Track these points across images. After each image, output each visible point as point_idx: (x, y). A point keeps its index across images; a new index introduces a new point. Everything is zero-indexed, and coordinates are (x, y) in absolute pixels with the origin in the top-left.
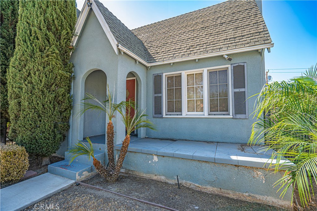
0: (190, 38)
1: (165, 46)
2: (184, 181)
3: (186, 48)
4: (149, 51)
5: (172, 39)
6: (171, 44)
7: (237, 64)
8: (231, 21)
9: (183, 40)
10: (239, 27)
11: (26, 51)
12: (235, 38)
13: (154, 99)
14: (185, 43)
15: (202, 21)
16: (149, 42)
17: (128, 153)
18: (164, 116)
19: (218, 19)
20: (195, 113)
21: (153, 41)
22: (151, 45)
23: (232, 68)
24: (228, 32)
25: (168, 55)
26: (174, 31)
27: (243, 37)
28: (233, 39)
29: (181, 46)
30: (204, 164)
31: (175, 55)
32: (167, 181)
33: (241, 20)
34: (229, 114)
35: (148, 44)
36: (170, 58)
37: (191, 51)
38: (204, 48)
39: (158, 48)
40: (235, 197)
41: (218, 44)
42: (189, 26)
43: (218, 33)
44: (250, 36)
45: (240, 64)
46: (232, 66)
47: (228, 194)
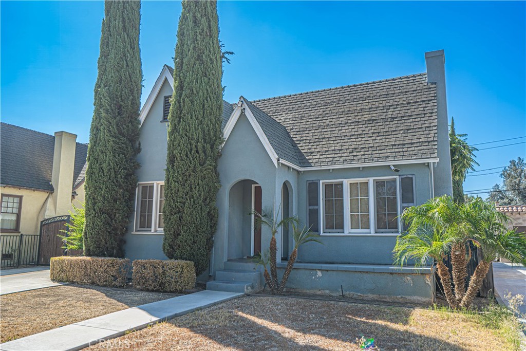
0: (353, 135)
1: (321, 143)
2: (348, 292)
3: (348, 151)
4: (300, 148)
5: (329, 133)
6: (328, 141)
7: (405, 176)
8: (403, 117)
9: (345, 136)
10: (411, 129)
11: (190, 167)
12: (404, 145)
13: (308, 213)
14: (347, 142)
15: (370, 108)
16: (297, 132)
17: (292, 271)
18: (322, 233)
19: (389, 109)
20: (360, 230)
21: (303, 131)
22: (301, 137)
23: (400, 180)
24: (397, 134)
25: (326, 158)
26: (332, 117)
27: (412, 146)
28: (402, 147)
29: (342, 146)
30: (365, 275)
31: (335, 159)
32: (331, 294)
33: (414, 118)
34: (398, 232)
35: (296, 134)
36: (330, 163)
37: (354, 156)
38: (369, 154)
39: (312, 144)
40: (390, 300)
41: (385, 151)
42: (351, 114)
43: (387, 134)
44: (418, 144)
45: (408, 176)
46: (401, 177)
47: (386, 298)
